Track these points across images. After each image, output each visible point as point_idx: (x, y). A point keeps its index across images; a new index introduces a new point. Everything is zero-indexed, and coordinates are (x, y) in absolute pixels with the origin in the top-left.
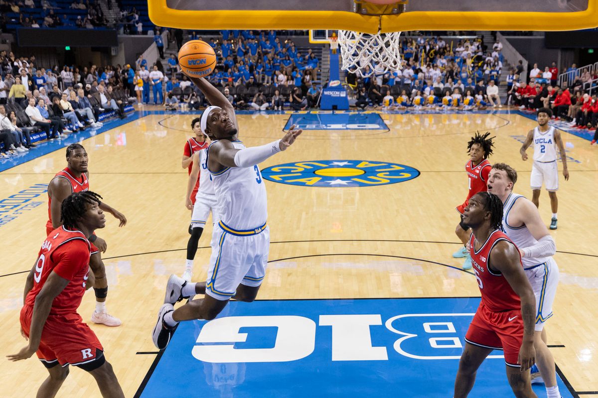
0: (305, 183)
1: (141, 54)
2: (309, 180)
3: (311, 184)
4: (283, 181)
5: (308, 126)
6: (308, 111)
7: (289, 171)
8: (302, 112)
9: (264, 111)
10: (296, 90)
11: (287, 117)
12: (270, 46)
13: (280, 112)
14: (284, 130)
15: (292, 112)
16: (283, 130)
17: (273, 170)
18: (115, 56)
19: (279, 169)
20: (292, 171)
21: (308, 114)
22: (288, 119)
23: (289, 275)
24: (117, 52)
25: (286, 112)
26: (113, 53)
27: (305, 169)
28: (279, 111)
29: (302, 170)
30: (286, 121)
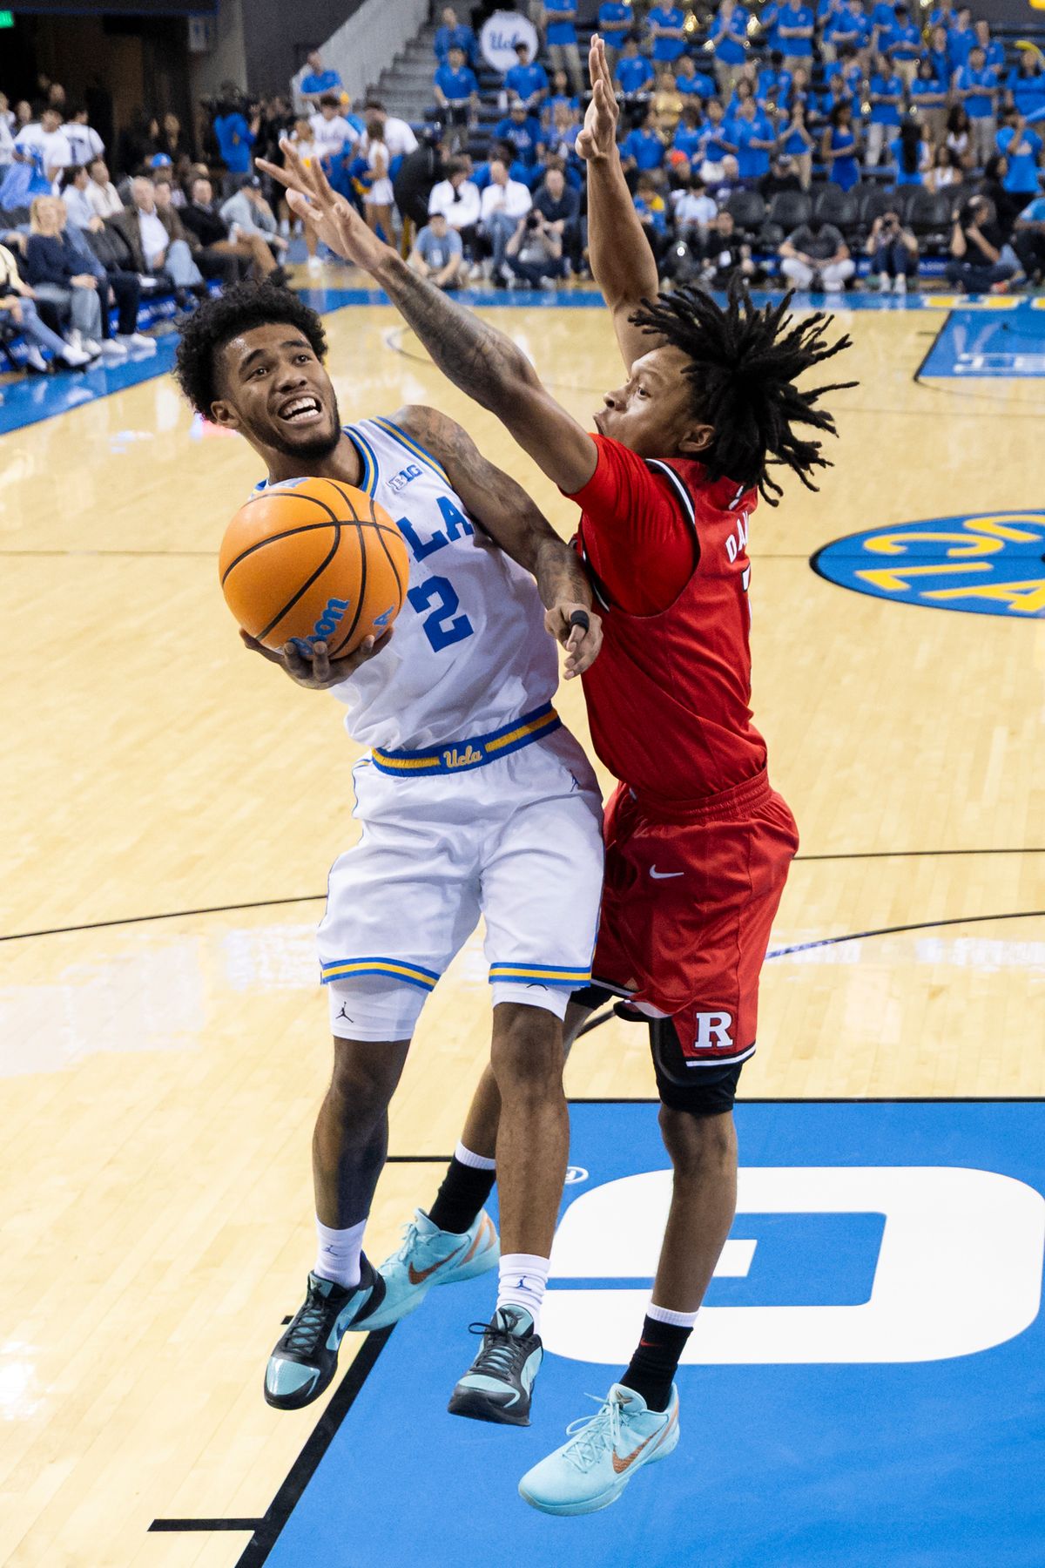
0: (1008, 603)
1: (315, 46)
2: (1027, 592)
3: (1031, 609)
4: (912, 596)
5: (1021, 362)
6: (1024, 298)
7: (937, 554)
8: (996, 302)
9: (835, 292)
10: (978, 208)
11: (936, 322)
12: (862, 22)
13: (901, 302)
14: (922, 379)
15: (957, 301)
16: (916, 378)
17: (872, 545)
18: (207, 55)
19: (900, 544)
20: (952, 552)
21: (1024, 308)
22: (937, 328)
23: (935, 993)
24: (212, 36)
25: (928, 300)
26: (196, 43)
27: (1007, 542)
28: (896, 296)
29: (994, 547)
30: (930, 341)
